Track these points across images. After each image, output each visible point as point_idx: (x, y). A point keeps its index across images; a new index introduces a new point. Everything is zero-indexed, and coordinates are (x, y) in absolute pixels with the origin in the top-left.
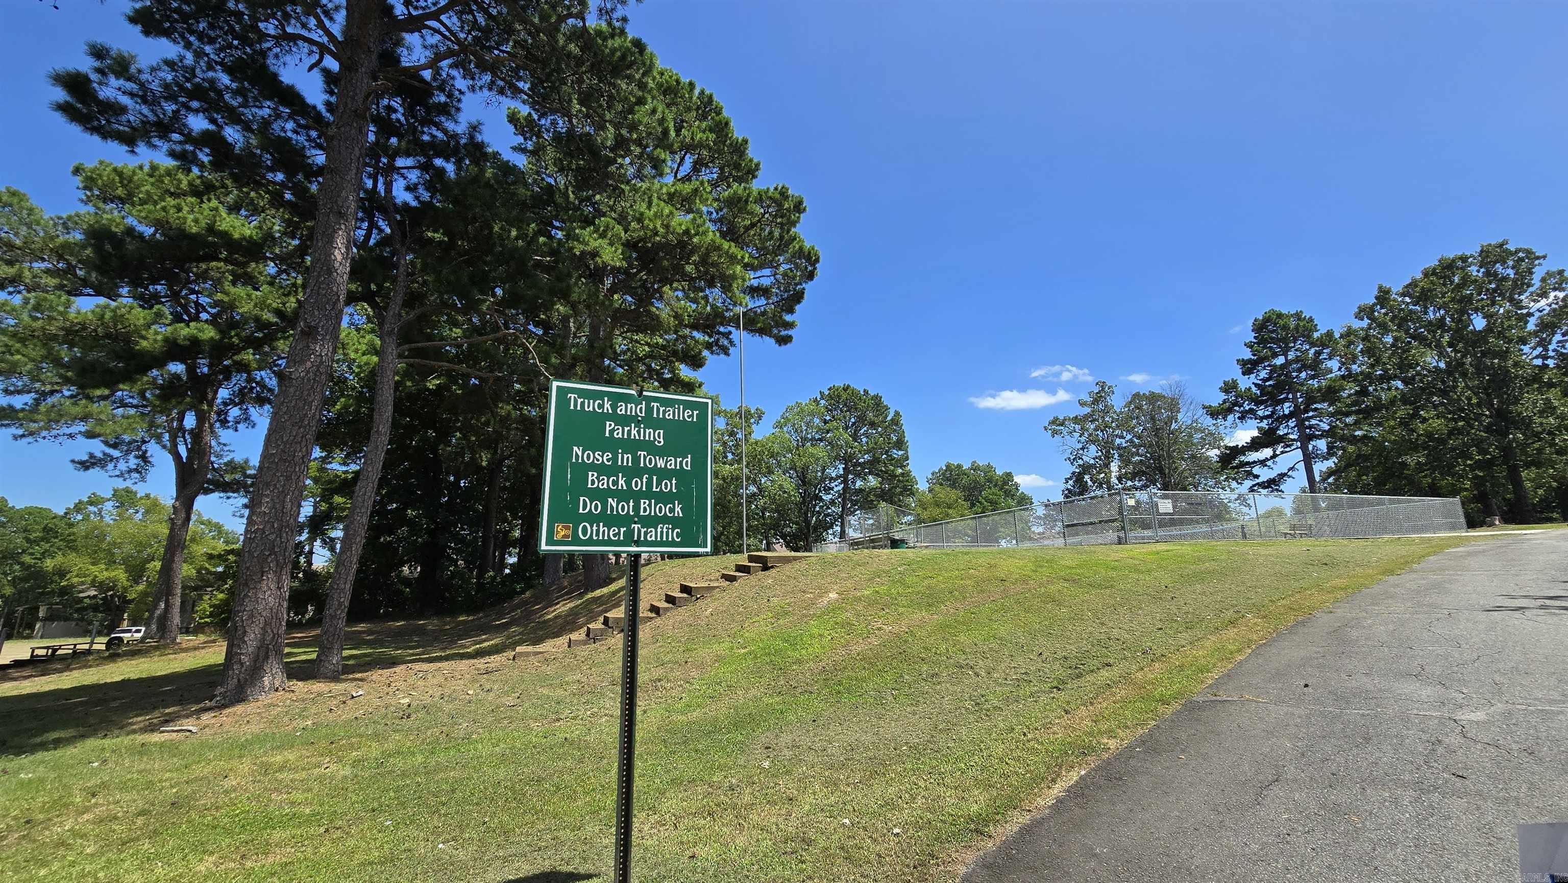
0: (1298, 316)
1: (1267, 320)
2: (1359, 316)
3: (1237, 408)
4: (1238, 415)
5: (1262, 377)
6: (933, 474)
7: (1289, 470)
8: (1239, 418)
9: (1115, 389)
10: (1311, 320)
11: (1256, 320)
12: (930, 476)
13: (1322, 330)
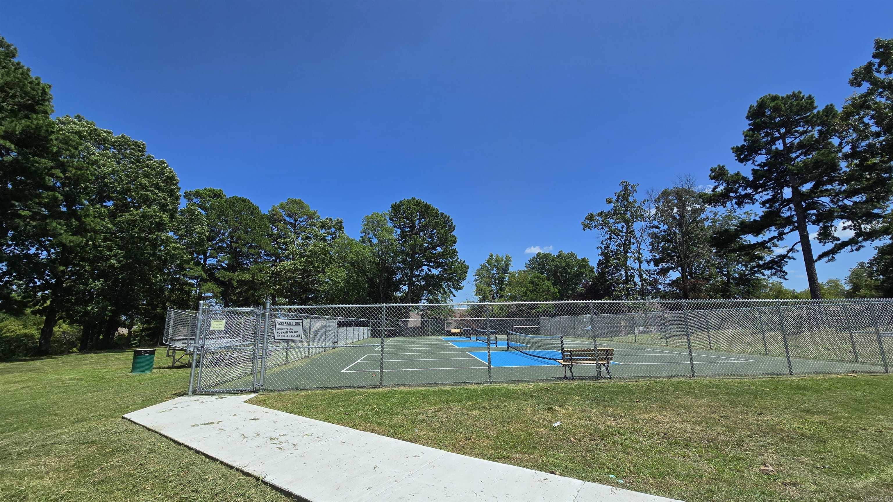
0: (796, 96)
1: (762, 105)
2: (856, 82)
3: (732, 195)
4: (734, 201)
5: (759, 162)
6: (530, 261)
7: (789, 252)
8: (736, 203)
9: (637, 188)
10: (810, 98)
11: (750, 108)
12: (528, 263)
13: (820, 106)
